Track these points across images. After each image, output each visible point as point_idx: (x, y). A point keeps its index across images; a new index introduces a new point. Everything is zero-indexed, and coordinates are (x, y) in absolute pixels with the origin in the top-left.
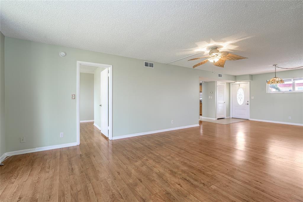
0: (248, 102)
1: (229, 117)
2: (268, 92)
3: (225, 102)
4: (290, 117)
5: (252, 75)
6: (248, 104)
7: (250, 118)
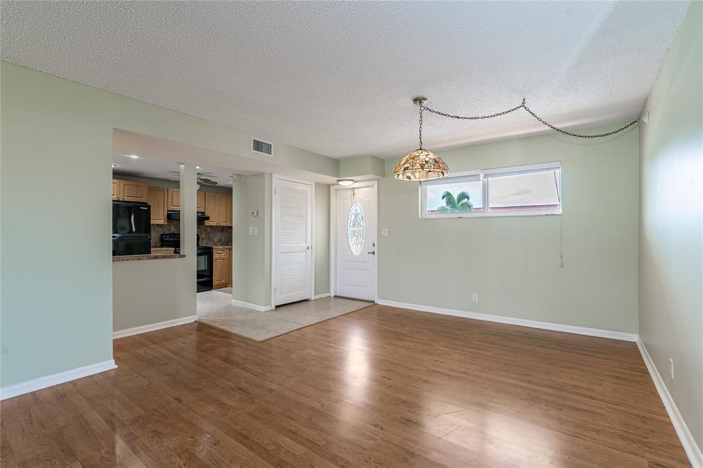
0: (374, 245)
1: (326, 295)
2: (424, 216)
3: (309, 245)
4: (477, 295)
5: (383, 160)
6: (374, 253)
7: (380, 297)
